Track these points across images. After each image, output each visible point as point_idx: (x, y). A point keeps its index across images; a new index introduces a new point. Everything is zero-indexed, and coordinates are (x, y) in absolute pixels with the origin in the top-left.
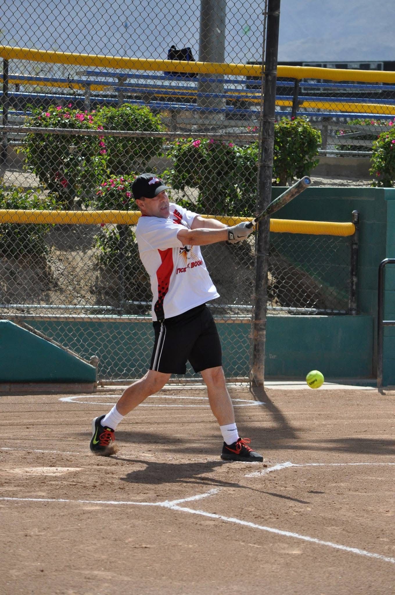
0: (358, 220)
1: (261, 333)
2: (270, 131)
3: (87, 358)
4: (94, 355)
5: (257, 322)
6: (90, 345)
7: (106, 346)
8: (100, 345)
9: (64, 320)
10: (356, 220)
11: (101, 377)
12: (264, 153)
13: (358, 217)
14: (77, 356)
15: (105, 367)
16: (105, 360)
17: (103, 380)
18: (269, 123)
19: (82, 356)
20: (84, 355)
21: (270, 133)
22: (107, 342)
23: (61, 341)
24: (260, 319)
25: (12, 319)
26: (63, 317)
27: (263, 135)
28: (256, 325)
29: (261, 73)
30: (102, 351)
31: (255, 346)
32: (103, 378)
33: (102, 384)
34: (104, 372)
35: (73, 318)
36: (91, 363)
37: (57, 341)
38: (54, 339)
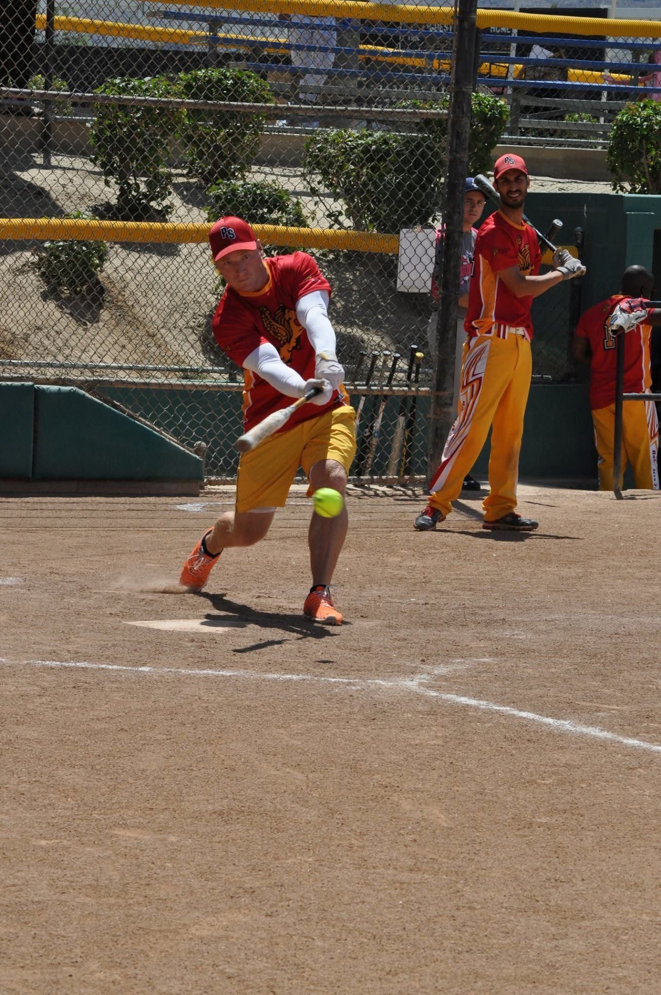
0: (583, 241)
1: (445, 410)
2: (464, 105)
3: (191, 445)
4: (199, 440)
5: (441, 394)
6: (192, 426)
7: (217, 427)
8: (208, 426)
9: (157, 388)
10: (579, 241)
11: (211, 473)
12: (455, 141)
13: (583, 237)
14: (173, 441)
15: (215, 457)
16: (216, 448)
17: (213, 478)
18: (464, 93)
19: (182, 441)
20: (186, 440)
21: (465, 110)
22: (220, 420)
23: (151, 420)
24: (445, 390)
25: (81, 384)
26: (156, 384)
27: (454, 112)
28: (438, 398)
29: (452, 17)
30: (211, 435)
31: (437, 428)
32: (212, 474)
33: (211, 483)
34: (214, 465)
35: (170, 384)
36: (196, 452)
37: (146, 418)
38: (140, 415)
